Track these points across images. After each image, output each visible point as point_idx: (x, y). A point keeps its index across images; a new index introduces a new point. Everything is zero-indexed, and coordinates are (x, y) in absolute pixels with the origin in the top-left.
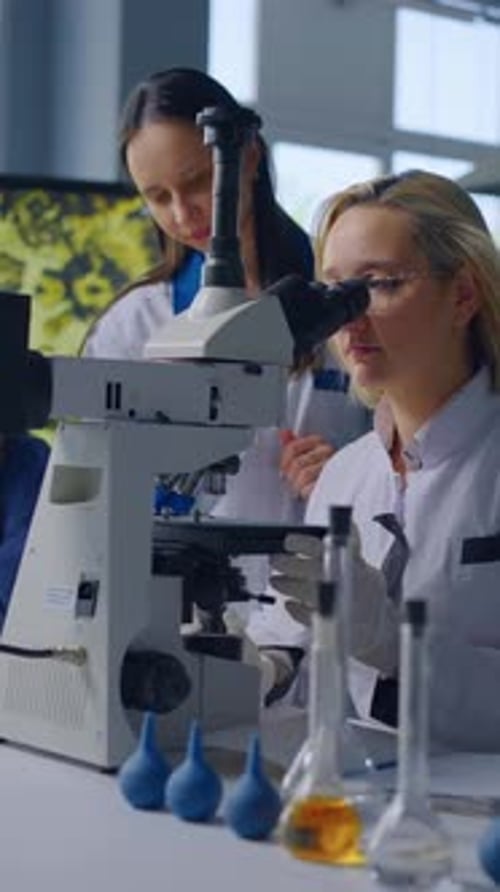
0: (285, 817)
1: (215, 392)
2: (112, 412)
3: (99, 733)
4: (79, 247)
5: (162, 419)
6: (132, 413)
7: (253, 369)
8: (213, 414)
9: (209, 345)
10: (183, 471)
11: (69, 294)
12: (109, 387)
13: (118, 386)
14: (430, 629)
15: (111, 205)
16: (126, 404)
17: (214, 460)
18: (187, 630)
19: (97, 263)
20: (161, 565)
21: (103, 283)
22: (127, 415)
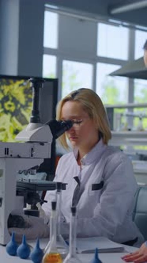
0: (44, 258)
1: (32, 149)
2: (7, 155)
3: (2, 236)
4: (6, 94)
5: (19, 157)
6: (11, 155)
7: (42, 144)
8: (32, 156)
9: (31, 138)
10: (25, 169)
11: (3, 107)
12: (5, 149)
13: (8, 149)
14: (77, 214)
15: (15, 82)
16: (10, 153)
17: (32, 167)
18: (25, 209)
19: (11, 98)
20: (18, 193)
21: (12, 104)
22: (10, 156)
